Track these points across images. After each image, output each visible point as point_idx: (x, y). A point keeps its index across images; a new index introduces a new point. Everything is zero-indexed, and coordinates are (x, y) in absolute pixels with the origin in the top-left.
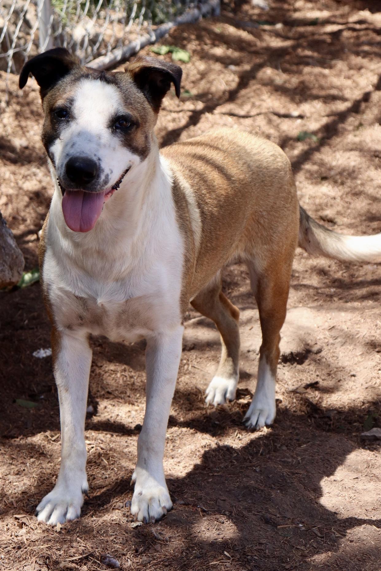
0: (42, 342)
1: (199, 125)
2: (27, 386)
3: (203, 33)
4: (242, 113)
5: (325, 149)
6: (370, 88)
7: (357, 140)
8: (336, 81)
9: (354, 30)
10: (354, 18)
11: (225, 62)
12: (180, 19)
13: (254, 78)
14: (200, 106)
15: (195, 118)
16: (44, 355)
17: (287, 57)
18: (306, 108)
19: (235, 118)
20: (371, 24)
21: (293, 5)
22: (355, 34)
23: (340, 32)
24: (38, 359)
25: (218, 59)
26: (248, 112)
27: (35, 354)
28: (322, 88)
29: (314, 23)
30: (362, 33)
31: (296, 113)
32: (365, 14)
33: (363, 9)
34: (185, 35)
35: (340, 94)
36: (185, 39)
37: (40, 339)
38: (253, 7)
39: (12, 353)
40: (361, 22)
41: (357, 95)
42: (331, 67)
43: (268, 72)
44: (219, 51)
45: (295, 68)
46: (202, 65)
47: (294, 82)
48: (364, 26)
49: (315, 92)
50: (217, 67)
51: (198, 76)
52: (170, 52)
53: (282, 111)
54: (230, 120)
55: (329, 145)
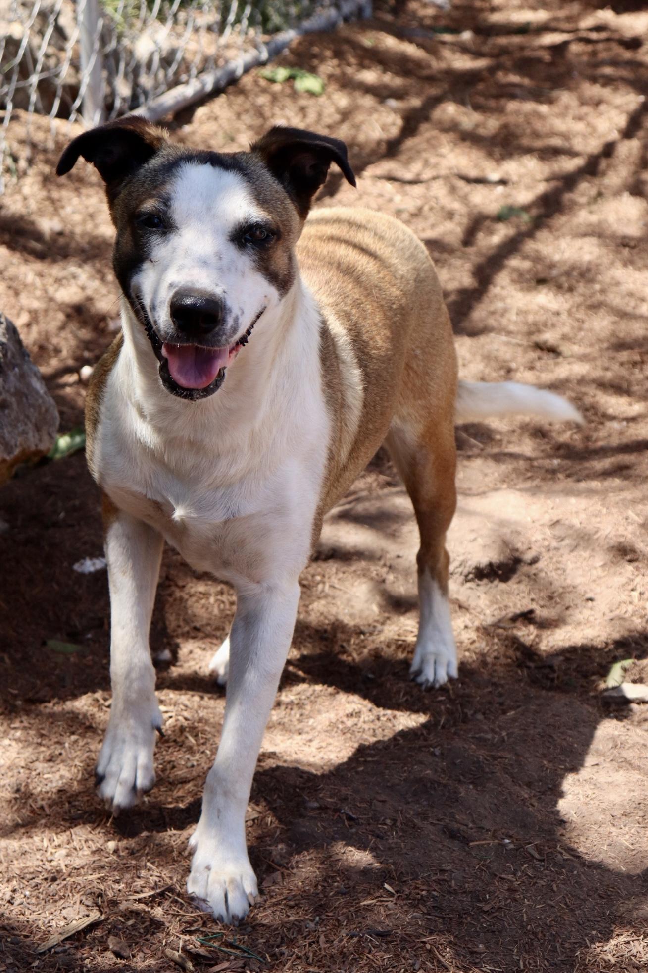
0: (88, 547)
2: (64, 618)
3: (345, 47)
4: (407, 177)
5: (543, 234)
6: (614, 135)
7: (593, 218)
8: (560, 125)
9: (587, 41)
10: (588, 21)
11: (381, 94)
12: (306, 24)
13: (426, 119)
16: (92, 569)
17: (480, 86)
18: (512, 168)
19: (396, 184)
20: (615, 31)
22: (589, 48)
23: (565, 44)
24: (82, 575)
25: (368, 89)
26: (418, 175)
27: (76, 567)
28: (536, 135)
29: (523, 29)
30: (600, 46)
31: (494, 176)
32: (606, 16)
34: (315, 50)
35: (566, 145)
36: (315, 56)
37: (85, 543)
38: (425, 7)
39: (40, 565)
40: (598, 28)
41: (593, 146)
42: (550, 102)
43: (450, 110)
44: (370, 76)
45: (492, 103)
46: (342, 100)
47: (492, 125)
48: (603, 35)
49: (526, 142)
50: (368, 101)
51: (337, 117)
52: (291, 78)
53: (473, 173)
54: (389, 187)
55: (550, 228)
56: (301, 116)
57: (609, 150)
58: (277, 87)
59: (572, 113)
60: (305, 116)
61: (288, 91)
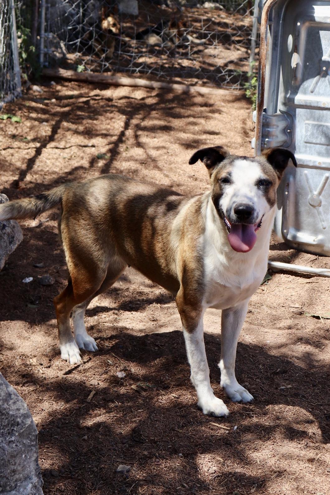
0: (25, 274)
1: (42, 155)
2: (27, 298)
3: (22, 107)
4: (62, 147)
5: (115, 162)
6: (122, 129)
7: (128, 155)
8: (104, 127)
9: (95, 100)
10: (92, 93)
11: (41, 121)
12: (6, 100)
13: (59, 128)
14: (38, 145)
15: (38, 152)
16: (29, 281)
17: (71, 116)
18: (94, 141)
19: (59, 150)
20: (103, 96)
21: (55, 89)
22: (96, 102)
23: (88, 101)
24: (26, 283)
25: (35, 119)
26: (65, 146)
27: (23, 281)
28: (97, 130)
29: (71, 97)
30: (100, 101)
31: (90, 145)
32: (97, 92)
33: (95, 89)
34: (13, 108)
35: (108, 133)
36: (13, 110)
37: (23, 273)
38: (34, 92)
39: (12, 282)
40: (96, 96)
41: (117, 132)
42: (97, 119)
43: (65, 124)
44: (34, 115)
45: (77, 121)
46: (28, 124)
47: (81, 128)
48: (100, 98)
49: (94, 132)
50: (36, 123)
51: (28, 130)
52: (9, 118)
53: (83, 144)
54: (56, 150)
55: (116, 159)
56: (16, 130)
57: (122, 134)
58: (5, 121)
59: (104, 123)
60: (17, 130)
61: (9, 122)
